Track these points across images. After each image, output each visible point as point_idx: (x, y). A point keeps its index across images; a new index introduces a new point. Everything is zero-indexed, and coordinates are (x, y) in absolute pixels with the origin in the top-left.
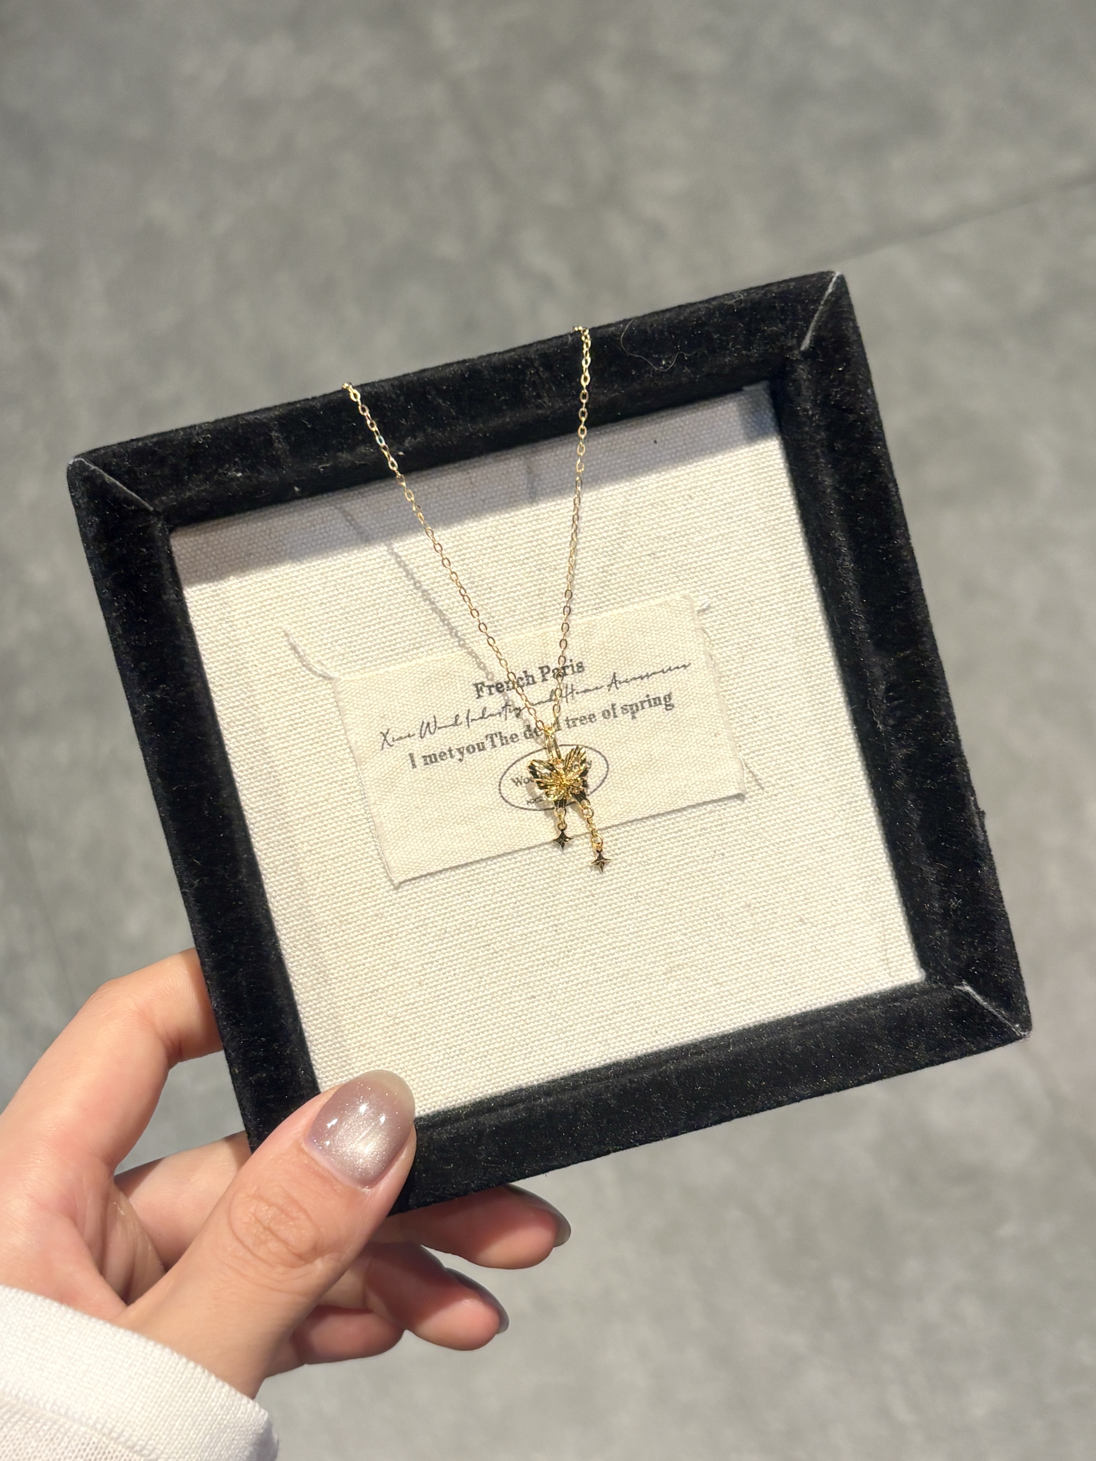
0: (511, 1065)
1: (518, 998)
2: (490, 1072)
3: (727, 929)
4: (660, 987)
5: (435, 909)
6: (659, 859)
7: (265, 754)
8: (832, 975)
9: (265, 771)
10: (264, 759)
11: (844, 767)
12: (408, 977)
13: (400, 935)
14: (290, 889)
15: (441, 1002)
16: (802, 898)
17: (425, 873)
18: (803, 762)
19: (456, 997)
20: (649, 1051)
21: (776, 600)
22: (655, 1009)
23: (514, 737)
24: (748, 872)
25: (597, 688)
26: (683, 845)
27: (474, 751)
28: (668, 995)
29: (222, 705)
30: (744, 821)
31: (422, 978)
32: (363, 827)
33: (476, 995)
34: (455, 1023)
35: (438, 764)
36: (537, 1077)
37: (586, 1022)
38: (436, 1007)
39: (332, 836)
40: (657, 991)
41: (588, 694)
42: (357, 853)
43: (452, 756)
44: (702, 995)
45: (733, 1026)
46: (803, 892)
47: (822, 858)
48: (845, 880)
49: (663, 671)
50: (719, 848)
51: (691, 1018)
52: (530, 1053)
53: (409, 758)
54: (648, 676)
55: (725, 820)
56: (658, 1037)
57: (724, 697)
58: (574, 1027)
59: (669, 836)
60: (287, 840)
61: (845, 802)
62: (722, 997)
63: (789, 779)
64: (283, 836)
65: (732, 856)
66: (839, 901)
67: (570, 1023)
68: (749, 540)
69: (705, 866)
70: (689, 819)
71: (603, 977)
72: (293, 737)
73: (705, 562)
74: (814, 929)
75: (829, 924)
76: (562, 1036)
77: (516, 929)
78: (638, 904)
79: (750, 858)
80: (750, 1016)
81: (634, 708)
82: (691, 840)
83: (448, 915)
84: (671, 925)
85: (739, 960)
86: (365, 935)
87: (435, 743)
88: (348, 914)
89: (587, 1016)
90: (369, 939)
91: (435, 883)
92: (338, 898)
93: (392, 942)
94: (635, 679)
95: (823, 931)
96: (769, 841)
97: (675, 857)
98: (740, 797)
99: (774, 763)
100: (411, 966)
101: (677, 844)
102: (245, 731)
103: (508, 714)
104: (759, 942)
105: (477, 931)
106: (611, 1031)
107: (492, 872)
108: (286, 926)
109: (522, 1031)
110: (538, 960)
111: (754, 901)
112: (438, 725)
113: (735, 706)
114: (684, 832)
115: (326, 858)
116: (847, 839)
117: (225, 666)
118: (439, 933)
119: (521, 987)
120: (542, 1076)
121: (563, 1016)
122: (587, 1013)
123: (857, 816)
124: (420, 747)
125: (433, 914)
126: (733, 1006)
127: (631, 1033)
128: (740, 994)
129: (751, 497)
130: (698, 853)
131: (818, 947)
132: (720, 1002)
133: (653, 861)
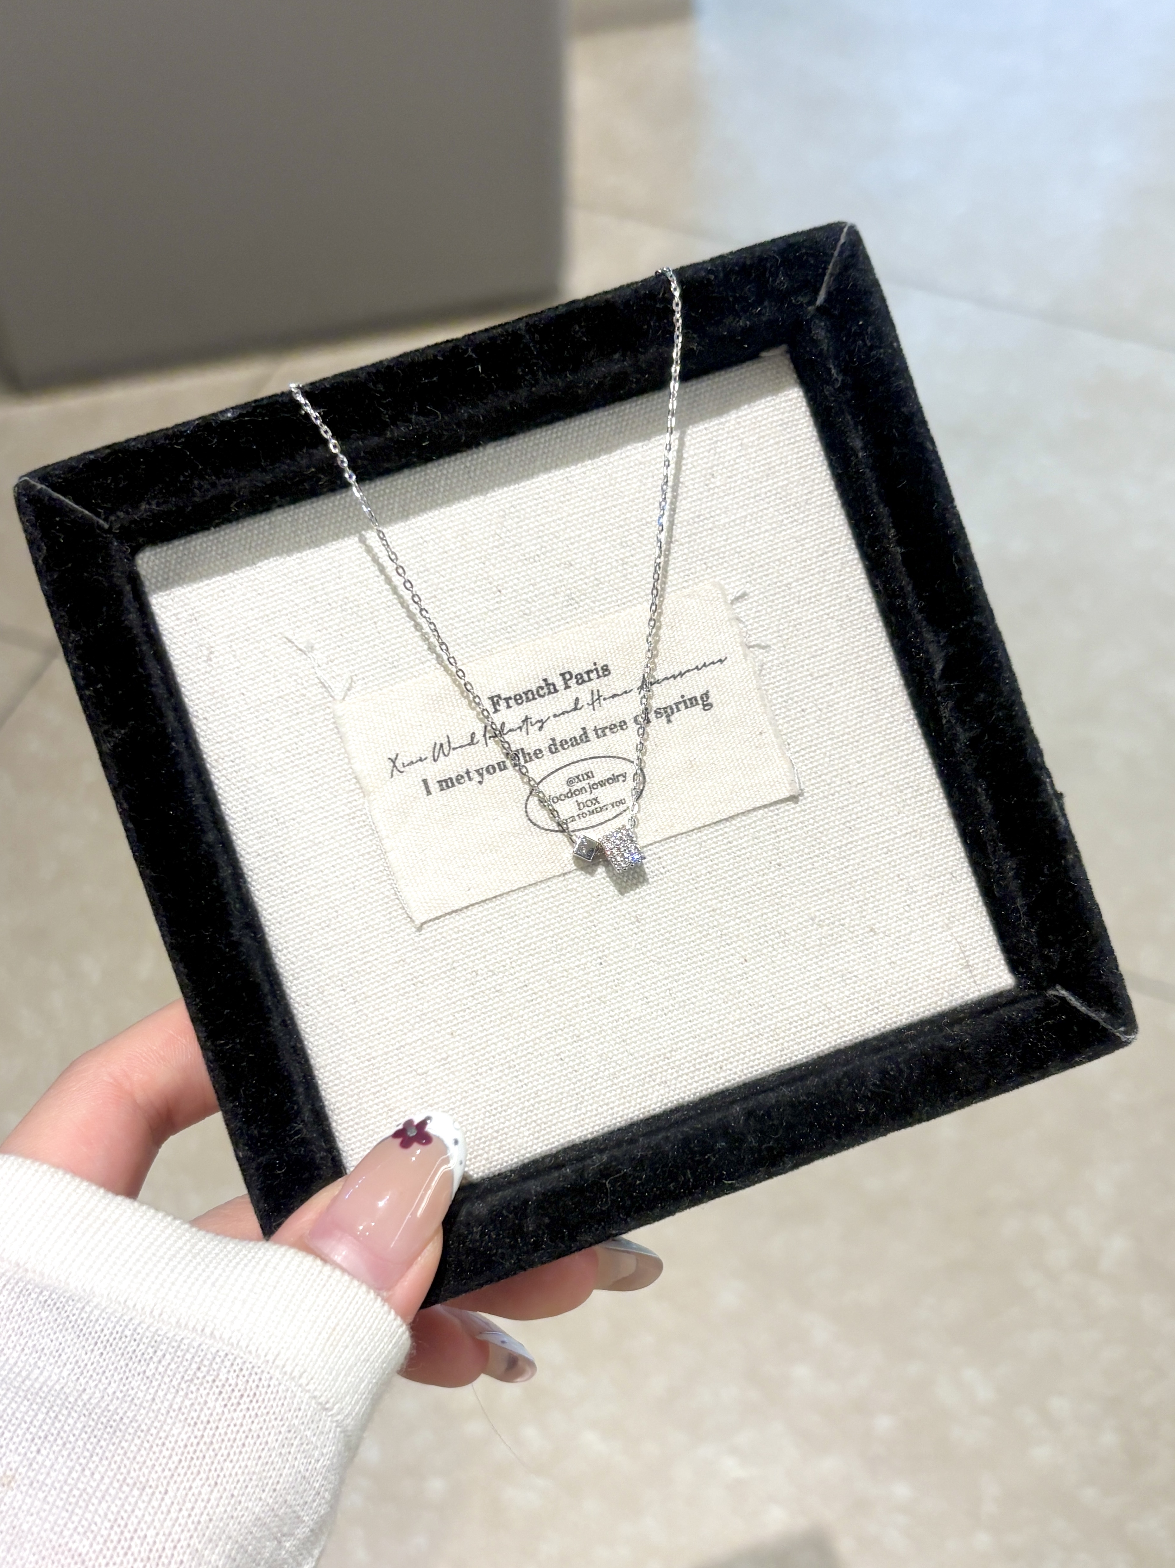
0: (561, 1119)
1: (564, 1042)
2: (538, 1128)
3: (791, 947)
4: (722, 1017)
5: (463, 950)
6: (708, 876)
7: (260, 791)
8: (910, 989)
9: (262, 811)
10: (260, 798)
11: (905, 758)
12: (438, 1028)
13: (426, 982)
14: (297, 940)
15: (477, 1054)
16: (871, 906)
17: (449, 910)
18: (860, 756)
19: (493, 1047)
20: (715, 1089)
21: (816, 582)
22: (718, 1042)
23: (538, 753)
24: (809, 881)
25: (626, 692)
26: (734, 858)
27: (495, 771)
28: (731, 1026)
29: (208, 740)
30: (800, 825)
31: (454, 1028)
32: (376, 864)
33: (516, 1044)
34: (495, 1077)
35: (456, 788)
36: (590, 1130)
37: (641, 1063)
38: (472, 1059)
39: (341, 878)
40: (719, 1022)
41: (616, 699)
42: (371, 895)
43: (470, 779)
44: (769, 1022)
45: (806, 1054)
46: (872, 899)
47: (889, 859)
48: (916, 883)
49: (697, 668)
50: (774, 857)
51: (759, 1049)
52: (581, 1103)
53: (422, 784)
54: (681, 674)
55: (778, 827)
56: (723, 1074)
57: (767, 691)
58: (628, 1070)
59: (718, 849)
60: (291, 886)
61: (909, 796)
62: (790, 1023)
63: (845, 775)
64: (287, 881)
65: (790, 866)
66: (912, 906)
67: (624, 1066)
68: (780, 518)
69: (760, 879)
70: (739, 828)
71: (657, 1011)
72: (291, 770)
73: (734, 545)
74: (887, 939)
75: (903, 932)
76: (616, 1081)
77: (556, 965)
78: (689, 927)
79: (810, 867)
80: (823, 1042)
81: (669, 711)
82: (743, 851)
83: (478, 956)
84: (727, 947)
85: (807, 980)
86: (387, 986)
87: (450, 766)
88: (365, 964)
89: (642, 1057)
90: (391, 990)
91: (462, 921)
92: (353, 946)
93: (418, 991)
94: (667, 679)
95: (897, 941)
96: (829, 845)
97: (727, 871)
98: (794, 799)
99: (827, 759)
100: (440, 1016)
101: (728, 857)
102: (236, 768)
103: (530, 727)
104: (827, 959)
105: (512, 971)
106: (670, 1071)
107: (524, 904)
108: (295, 982)
109: (570, 1079)
110: (583, 998)
111: (817, 914)
112: (453, 746)
113: (780, 700)
114: (735, 843)
115: (337, 903)
116: (915, 837)
117: (209, 697)
118: (469, 976)
119: (566, 1030)
120: (597, 1128)
121: (615, 1058)
122: (641, 1053)
123: (925, 810)
124: (435, 771)
125: (462, 956)
126: (804, 1032)
127: (693, 1072)
128: (811, 1018)
129: (779, 471)
130: (752, 865)
131: (893, 959)
132: (790, 1029)
133: (703, 877)
